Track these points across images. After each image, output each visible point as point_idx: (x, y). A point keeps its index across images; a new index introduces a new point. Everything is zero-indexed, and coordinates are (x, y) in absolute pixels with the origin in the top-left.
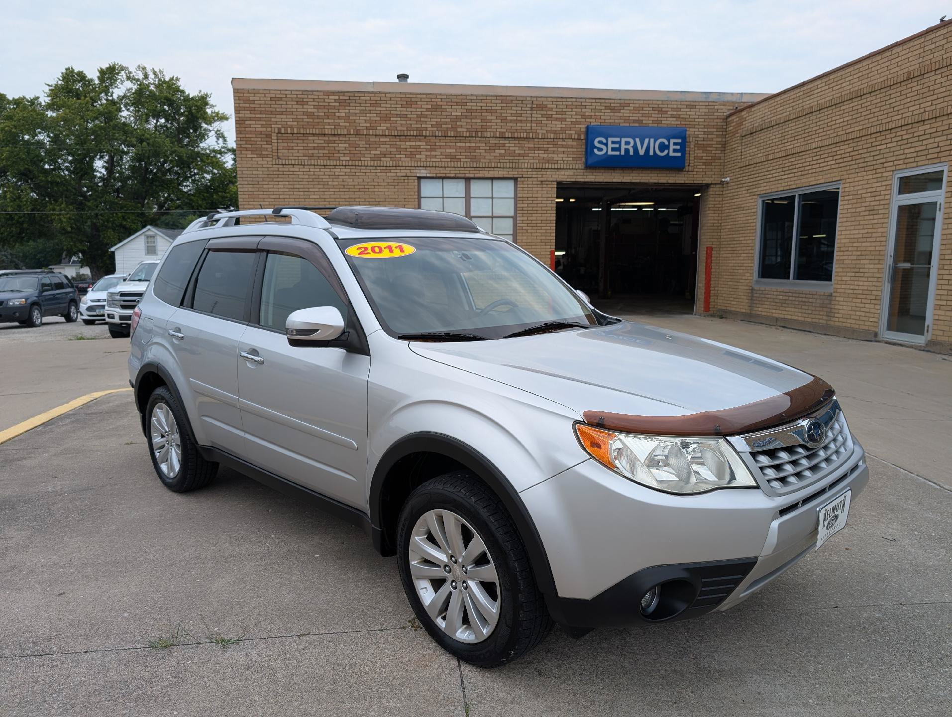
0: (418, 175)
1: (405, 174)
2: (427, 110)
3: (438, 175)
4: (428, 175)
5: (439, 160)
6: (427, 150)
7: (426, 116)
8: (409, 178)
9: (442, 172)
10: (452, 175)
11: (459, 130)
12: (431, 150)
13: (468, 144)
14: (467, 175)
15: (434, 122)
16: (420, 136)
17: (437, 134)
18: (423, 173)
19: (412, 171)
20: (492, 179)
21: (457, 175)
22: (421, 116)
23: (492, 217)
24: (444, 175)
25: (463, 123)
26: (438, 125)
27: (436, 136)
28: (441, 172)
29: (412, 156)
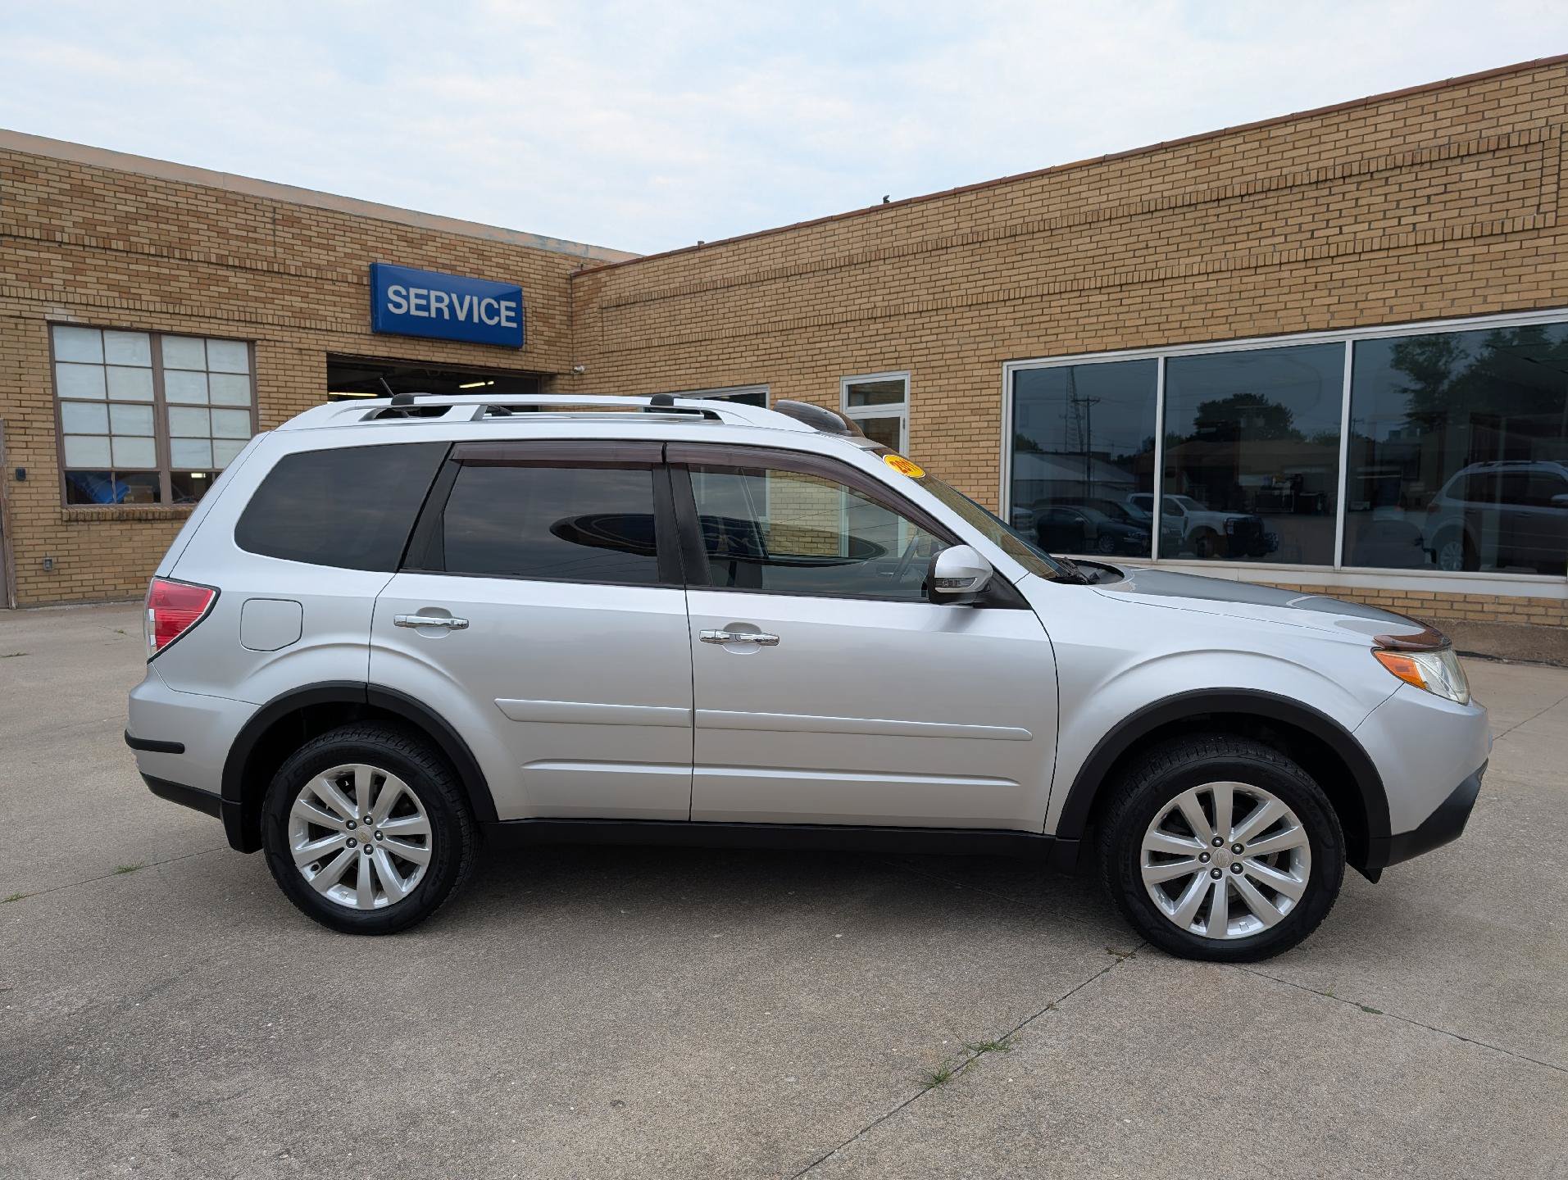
0: (48, 317)
1: (18, 314)
2: (62, 192)
3: (94, 321)
4: (71, 319)
5: (95, 292)
6: (65, 270)
7: (59, 204)
8: (28, 321)
9: (103, 317)
10: (125, 324)
11: (132, 239)
12: (76, 271)
13: (153, 269)
14: (156, 327)
15: (78, 216)
16: (48, 239)
17: (87, 242)
18: (60, 314)
19: (33, 308)
20: (205, 337)
21: (135, 325)
22: (46, 202)
23: (210, 407)
24: (107, 322)
25: (142, 226)
26: (89, 225)
27: (84, 246)
28: (101, 316)
29: (31, 278)
